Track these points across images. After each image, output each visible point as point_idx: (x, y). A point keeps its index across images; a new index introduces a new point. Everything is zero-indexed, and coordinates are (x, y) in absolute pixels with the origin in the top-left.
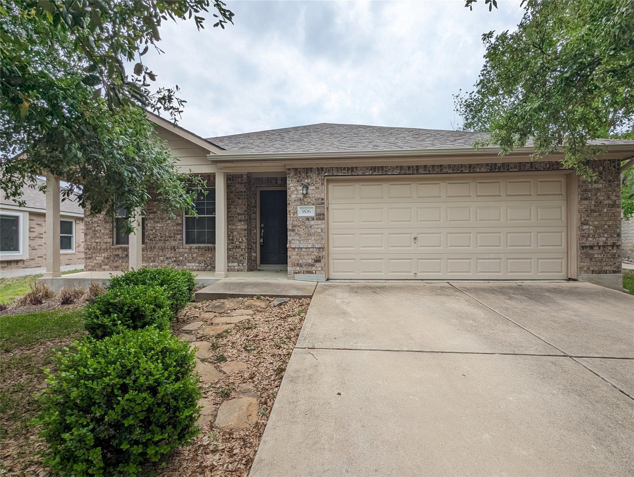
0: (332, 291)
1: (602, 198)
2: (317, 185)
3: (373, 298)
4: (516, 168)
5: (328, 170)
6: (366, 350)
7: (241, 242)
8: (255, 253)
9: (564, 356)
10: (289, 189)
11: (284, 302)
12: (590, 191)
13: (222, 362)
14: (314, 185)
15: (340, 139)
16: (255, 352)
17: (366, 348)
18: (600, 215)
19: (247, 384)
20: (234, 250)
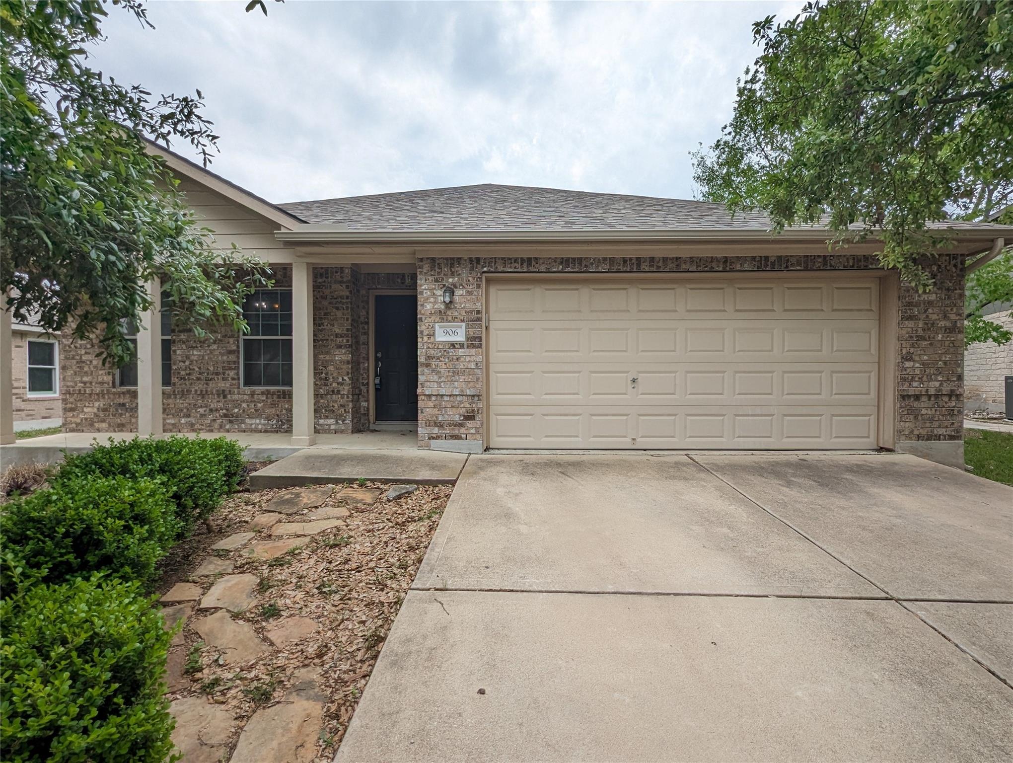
0: (492, 471)
1: (934, 317)
2: (470, 288)
3: (561, 485)
4: (800, 265)
5: (487, 261)
6: (540, 591)
7: (342, 384)
8: (365, 401)
9: (887, 599)
10: (422, 293)
11: (406, 493)
12: (917, 305)
13: (271, 620)
14: (464, 287)
15: (510, 210)
16: (337, 597)
17: (540, 589)
18: (931, 344)
19: (309, 668)
20: (329, 396)
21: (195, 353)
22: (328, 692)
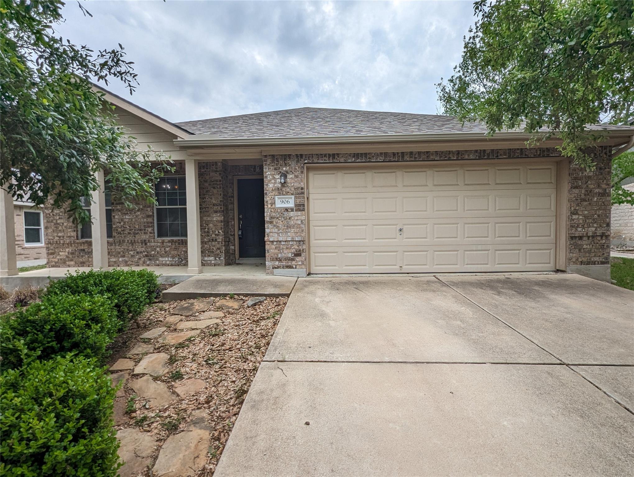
0: (312, 288)
1: (592, 186)
2: (297, 174)
3: (356, 296)
4: (505, 155)
5: (307, 156)
6: (343, 362)
7: (218, 235)
8: (233, 245)
9: (560, 364)
10: (266, 177)
11: (259, 302)
12: (581, 179)
13: (177, 381)
14: (293, 173)
15: (321, 123)
16: (218, 366)
17: (343, 360)
18: (590, 204)
19: (201, 410)
20: (210, 243)
21: (127, 217)
22: (213, 425)
